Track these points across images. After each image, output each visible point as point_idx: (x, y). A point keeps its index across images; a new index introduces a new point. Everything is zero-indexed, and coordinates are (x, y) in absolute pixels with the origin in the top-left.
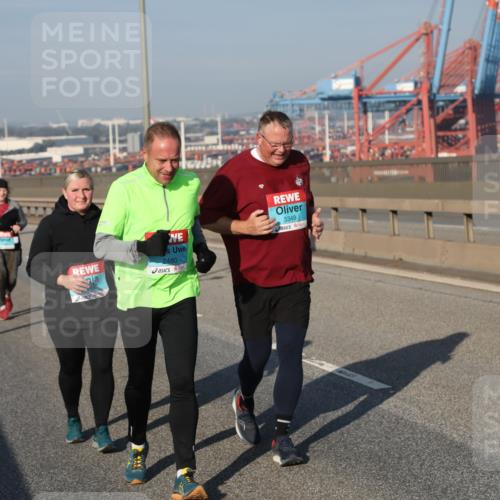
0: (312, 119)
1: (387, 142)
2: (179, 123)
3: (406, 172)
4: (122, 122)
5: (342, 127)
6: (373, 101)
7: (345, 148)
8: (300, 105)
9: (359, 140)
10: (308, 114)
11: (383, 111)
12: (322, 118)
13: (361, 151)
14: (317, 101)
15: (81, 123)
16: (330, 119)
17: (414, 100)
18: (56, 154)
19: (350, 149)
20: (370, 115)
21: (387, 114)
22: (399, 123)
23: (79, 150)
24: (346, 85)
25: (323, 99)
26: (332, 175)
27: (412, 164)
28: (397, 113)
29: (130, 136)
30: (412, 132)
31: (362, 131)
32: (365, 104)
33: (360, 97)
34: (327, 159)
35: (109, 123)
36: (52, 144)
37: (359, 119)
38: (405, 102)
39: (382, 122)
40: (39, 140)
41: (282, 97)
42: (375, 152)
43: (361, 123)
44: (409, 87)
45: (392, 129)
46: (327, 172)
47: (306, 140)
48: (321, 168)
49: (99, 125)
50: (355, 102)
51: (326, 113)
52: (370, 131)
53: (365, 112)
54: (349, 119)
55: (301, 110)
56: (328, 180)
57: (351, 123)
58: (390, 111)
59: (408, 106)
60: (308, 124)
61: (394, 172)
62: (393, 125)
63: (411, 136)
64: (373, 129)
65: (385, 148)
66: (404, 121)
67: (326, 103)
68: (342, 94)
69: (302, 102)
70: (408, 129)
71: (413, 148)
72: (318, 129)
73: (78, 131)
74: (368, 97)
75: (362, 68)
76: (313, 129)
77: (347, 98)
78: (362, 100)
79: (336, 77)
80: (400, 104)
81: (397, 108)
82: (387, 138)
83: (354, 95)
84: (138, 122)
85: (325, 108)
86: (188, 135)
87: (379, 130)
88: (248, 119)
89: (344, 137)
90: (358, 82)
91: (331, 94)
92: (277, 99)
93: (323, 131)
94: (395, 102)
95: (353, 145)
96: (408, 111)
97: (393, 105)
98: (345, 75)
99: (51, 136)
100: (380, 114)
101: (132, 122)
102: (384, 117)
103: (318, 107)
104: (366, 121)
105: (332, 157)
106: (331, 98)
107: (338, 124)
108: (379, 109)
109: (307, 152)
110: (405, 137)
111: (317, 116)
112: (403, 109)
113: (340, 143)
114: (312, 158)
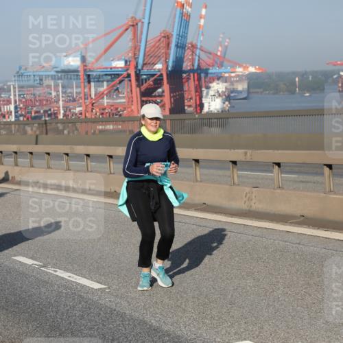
0: (49, 87)
1: (105, 104)
5: (72, 93)
6: (94, 74)
8: (39, 76)
9: (85, 103)
10: (46, 82)
11: (103, 82)
12: (56, 86)
13: (86, 111)
14: (53, 73)
16: (63, 87)
17: (125, 73)
19: (78, 109)
20: (92, 84)
21: (105, 83)
22: (114, 90)
25: (57, 72)
26: (65, 129)
28: (112, 84)
30: (124, 98)
31: (87, 96)
32: (89, 76)
33: (85, 70)
34: (61, 117)
37: (85, 87)
38: (118, 75)
39: (101, 89)
42: (97, 112)
43: (86, 90)
44: (121, 64)
45: (109, 95)
46: (61, 127)
47: (44, 102)
50: (81, 74)
51: (60, 82)
52: (93, 96)
53: (89, 82)
54: (77, 87)
55: (41, 80)
57: (79, 90)
58: (108, 81)
59: (121, 78)
60: (46, 90)
61: (110, 127)
62: (109, 92)
63: (123, 100)
64: (95, 95)
65: (104, 109)
66: (117, 89)
67: (60, 75)
68: (72, 68)
69: (42, 73)
70: (121, 95)
71: (125, 109)
72: (54, 94)
74: (91, 71)
75: (86, 48)
76: (51, 94)
77: (76, 71)
78: (87, 72)
80: (115, 76)
81: (112, 80)
82: (106, 101)
83: (81, 69)
85: (58, 79)
87: (100, 96)
89: (74, 100)
90: (83, 59)
92: (22, 71)
93: (57, 96)
94: (111, 75)
95: (80, 106)
96: (120, 82)
97: (109, 77)
100: (100, 83)
102: (103, 86)
103: (53, 78)
104: (90, 89)
105: (65, 115)
106: (63, 71)
107: (69, 90)
108: (99, 80)
109: (46, 112)
110: (119, 101)
111: (53, 84)
112: (117, 80)
113: (71, 105)
114: (50, 115)
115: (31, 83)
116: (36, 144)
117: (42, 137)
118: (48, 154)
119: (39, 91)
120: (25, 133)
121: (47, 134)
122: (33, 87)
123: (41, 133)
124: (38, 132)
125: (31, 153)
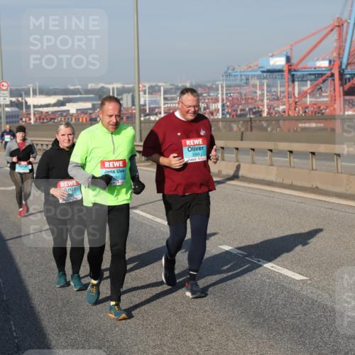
0: (254, 86)
1: (308, 103)
2: (160, 87)
3: (322, 125)
4: (119, 85)
5: (276, 92)
6: (299, 73)
7: (278, 107)
8: (246, 75)
9: (288, 101)
10: (252, 82)
11: (306, 81)
12: (262, 85)
13: (289, 109)
14: (259, 73)
15: (90, 86)
16: (268, 86)
17: (329, 73)
18: (72, 108)
19: (281, 108)
20: (296, 83)
21: (309, 82)
22: (317, 90)
23: (88, 105)
24: (280, 62)
25: (263, 72)
26: (268, 126)
27: (326, 119)
28: (315, 83)
29: (125, 96)
30: (327, 96)
31: (290, 95)
32: (293, 76)
33: (290, 71)
34: (265, 114)
35: (110, 87)
36: (70, 101)
37: (289, 86)
38: (322, 75)
39: (305, 88)
40: (61, 98)
41: (234, 69)
42: (300, 110)
43: (290, 89)
44: (325, 64)
45: (312, 93)
46: (265, 124)
47: (250, 101)
48: (260, 121)
49: (103, 87)
50: (286, 73)
51: (265, 82)
52: (296, 95)
53: (293, 81)
54: (281, 86)
55: (247, 79)
56: (266, 129)
57: (283, 89)
58: (311, 81)
59: (324, 77)
60: (252, 89)
61: (313, 125)
62: (313, 91)
63: (326, 99)
64: (299, 94)
65: (307, 107)
66: (321, 88)
67: (265, 74)
68: (277, 68)
69: (248, 73)
70: (324, 94)
71: (327, 107)
72: (259, 92)
73: (88, 92)
74: (295, 71)
75: (291, 49)
76: (256, 93)
77: (281, 71)
78: (291, 72)
79: (272, 56)
80: (319, 76)
81: (315, 80)
82: (309, 100)
83: (285, 69)
84: (131, 86)
85: (264, 79)
86: (166, 96)
87: (303, 95)
88: (209, 85)
89: (278, 99)
90: (288, 59)
91: (268, 68)
92: (230, 71)
93: (262, 95)
94: (315, 74)
95: (284, 105)
96: (324, 81)
97: (313, 77)
98: (279, 55)
99: (69, 95)
100: (304, 83)
101: (126, 86)
102: (307, 86)
103: (259, 77)
104: (294, 88)
105: (268, 113)
106: (269, 71)
107: (273, 89)
108: (303, 80)
109: (250, 110)
110: (322, 99)
111: (258, 84)
112: (321, 80)
113: (275, 103)
114: (254, 113)
115: (238, 82)
116: (242, 140)
117: (247, 134)
118: (253, 150)
119: (245, 90)
120: (231, 129)
121: (251, 130)
122: (240, 86)
123: (246, 129)
124: (243, 129)
125: (237, 149)
